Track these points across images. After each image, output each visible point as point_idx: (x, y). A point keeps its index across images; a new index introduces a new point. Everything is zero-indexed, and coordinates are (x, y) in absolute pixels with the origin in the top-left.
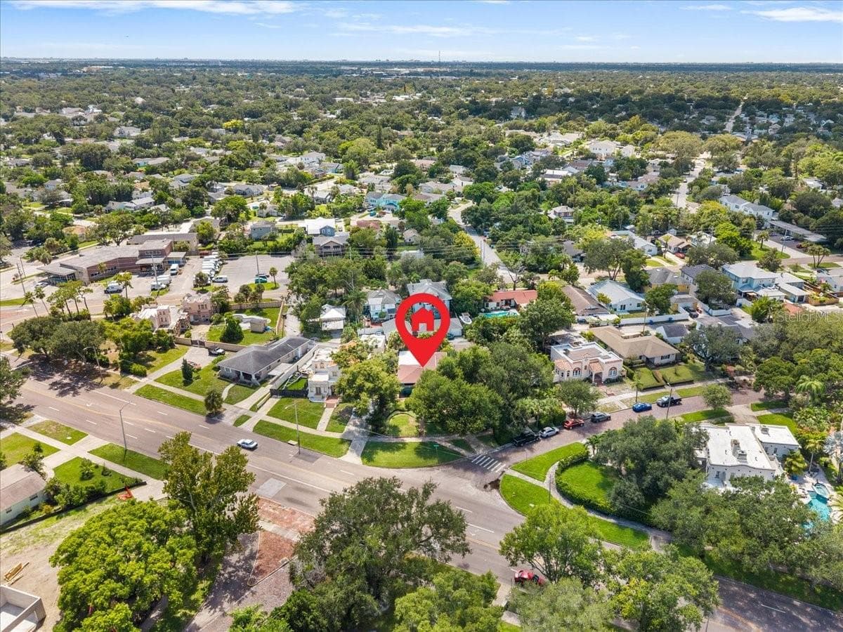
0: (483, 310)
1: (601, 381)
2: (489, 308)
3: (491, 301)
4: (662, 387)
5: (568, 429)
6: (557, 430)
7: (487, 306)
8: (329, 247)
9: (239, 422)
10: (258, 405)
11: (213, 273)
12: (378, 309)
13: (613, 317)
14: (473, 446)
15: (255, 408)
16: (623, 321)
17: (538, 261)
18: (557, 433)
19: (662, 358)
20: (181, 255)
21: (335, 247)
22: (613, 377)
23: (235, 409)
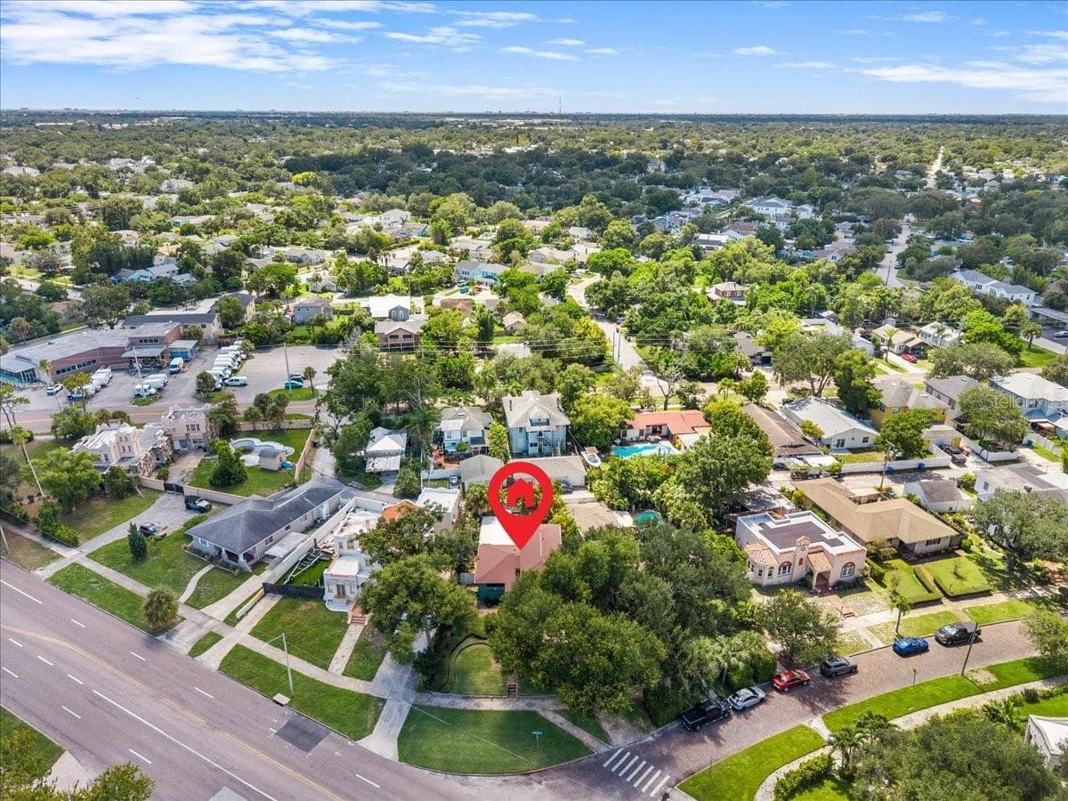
0: (618, 441)
1: (826, 585)
2: (628, 438)
3: (631, 427)
4: (937, 602)
5: (781, 691)
6: (761, 694)
7: (625, 435)
8: (397, 337)
9: (199, 648)
10: (238, 615)
11: (229, 372)
12: (456, 437)
13: (828, 461)
14: (606, 726)
15: (232, 620)
16: (846, 468)
17: (699, 363)
18: (762, 701)
19: (928, 543)
20: (189, 345)
21: (405, 337)
22: (847, 578)
23: (200, 619)
